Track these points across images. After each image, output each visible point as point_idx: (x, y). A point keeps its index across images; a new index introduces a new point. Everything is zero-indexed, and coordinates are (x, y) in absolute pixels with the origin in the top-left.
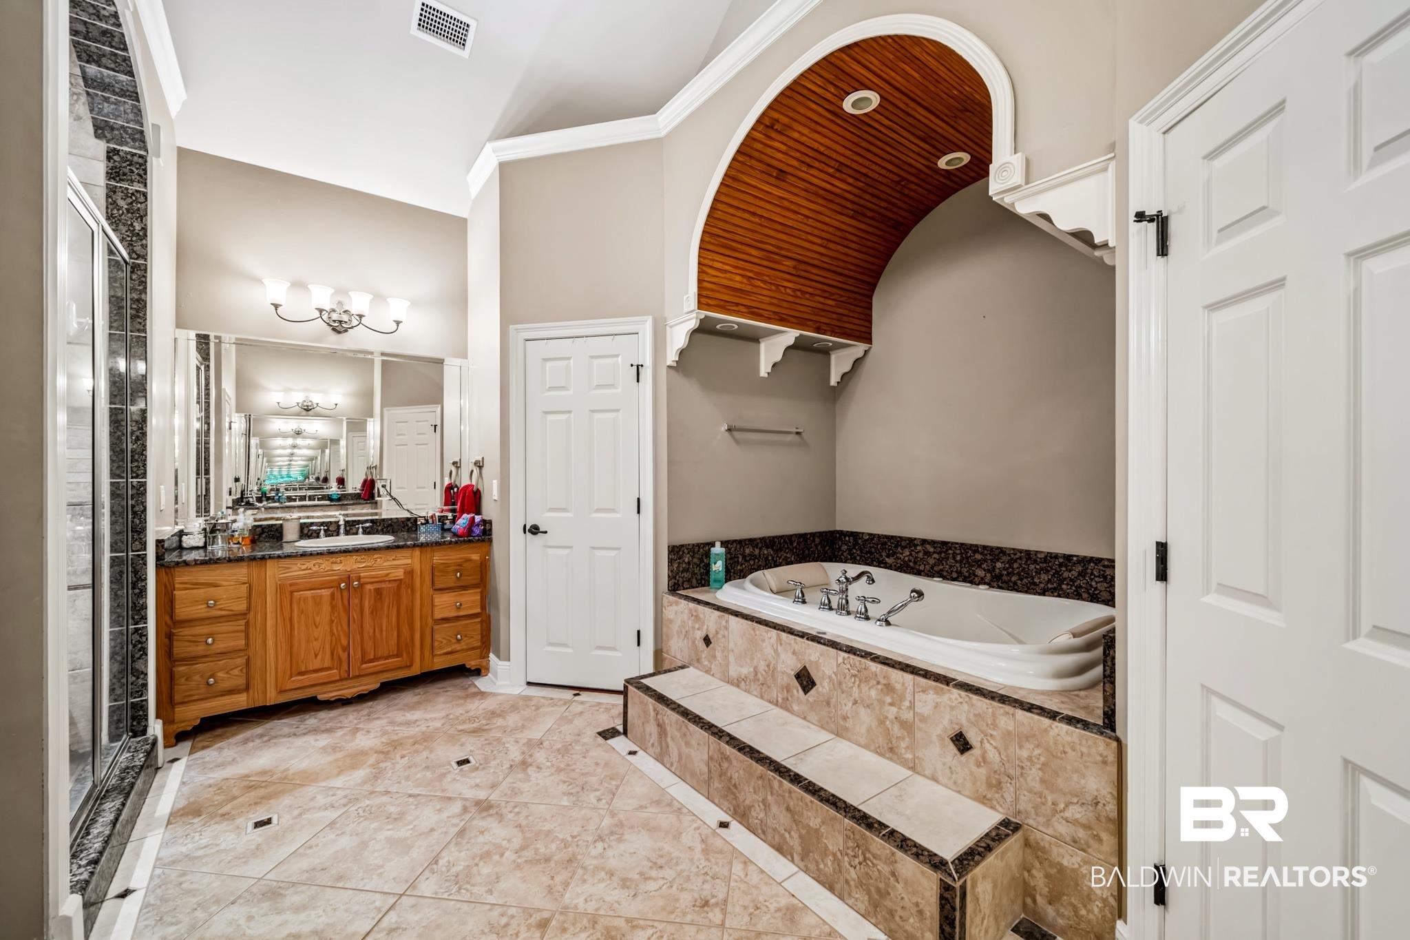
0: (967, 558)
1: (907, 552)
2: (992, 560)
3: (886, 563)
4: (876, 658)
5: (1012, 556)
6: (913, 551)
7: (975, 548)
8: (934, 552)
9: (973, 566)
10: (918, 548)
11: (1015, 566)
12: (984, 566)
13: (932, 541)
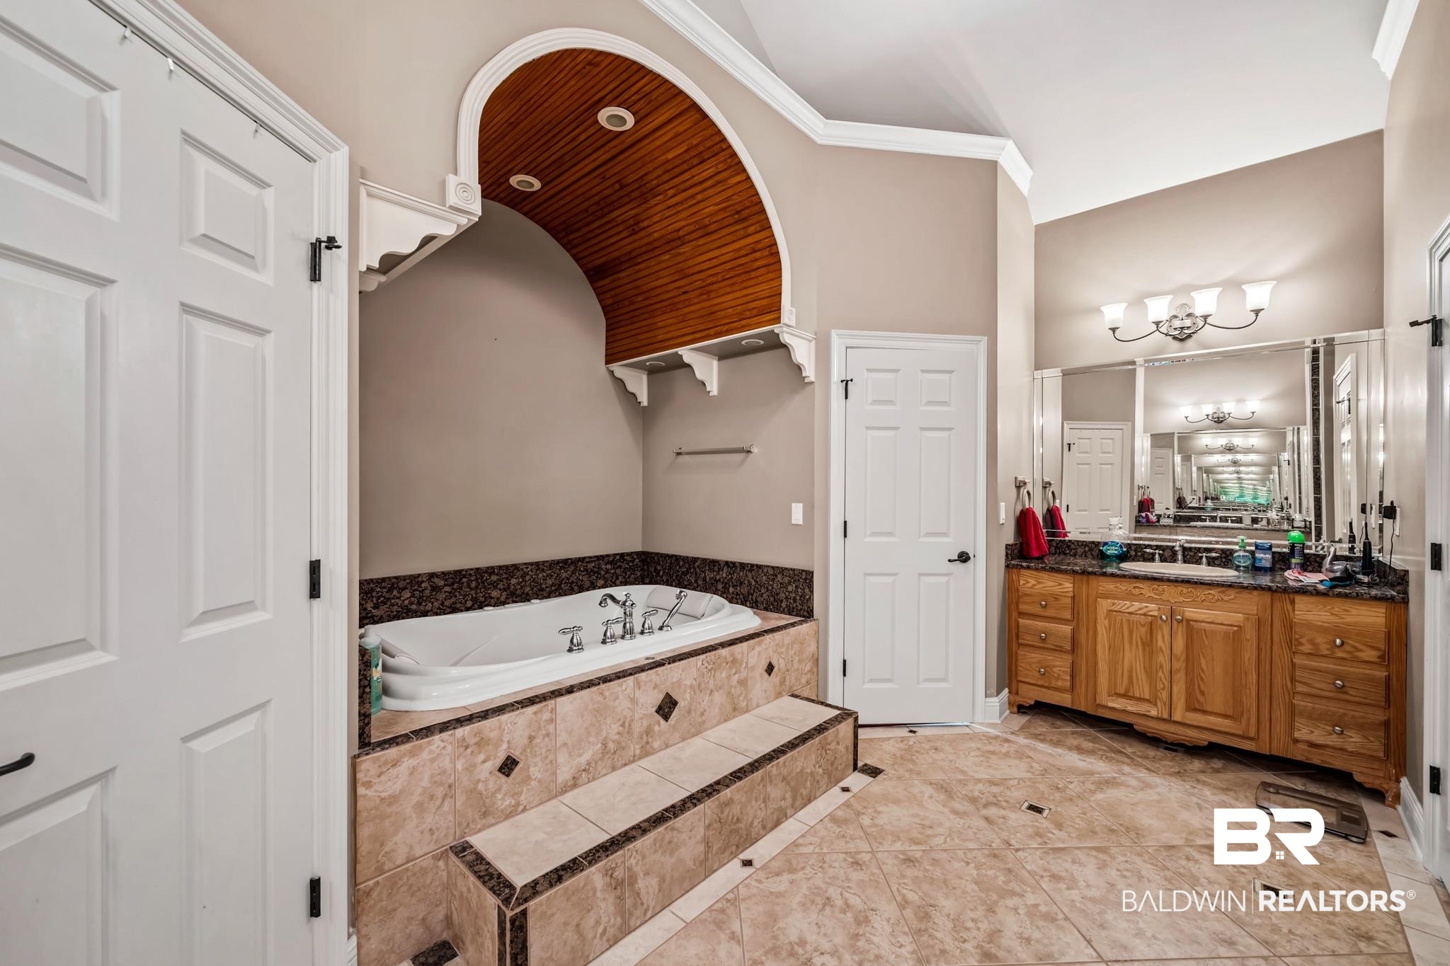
0: (483, 582)
1: (407, 594)
2: (507, 579)
3: (373, 617)
5: (525, 570)
6: (416, 590)
7: (490, 570)
8: (445, 585)
9: (489, 589)
10: (423, 585)
11: (527, 578)
12: (500, 586)
13: (443, 573)
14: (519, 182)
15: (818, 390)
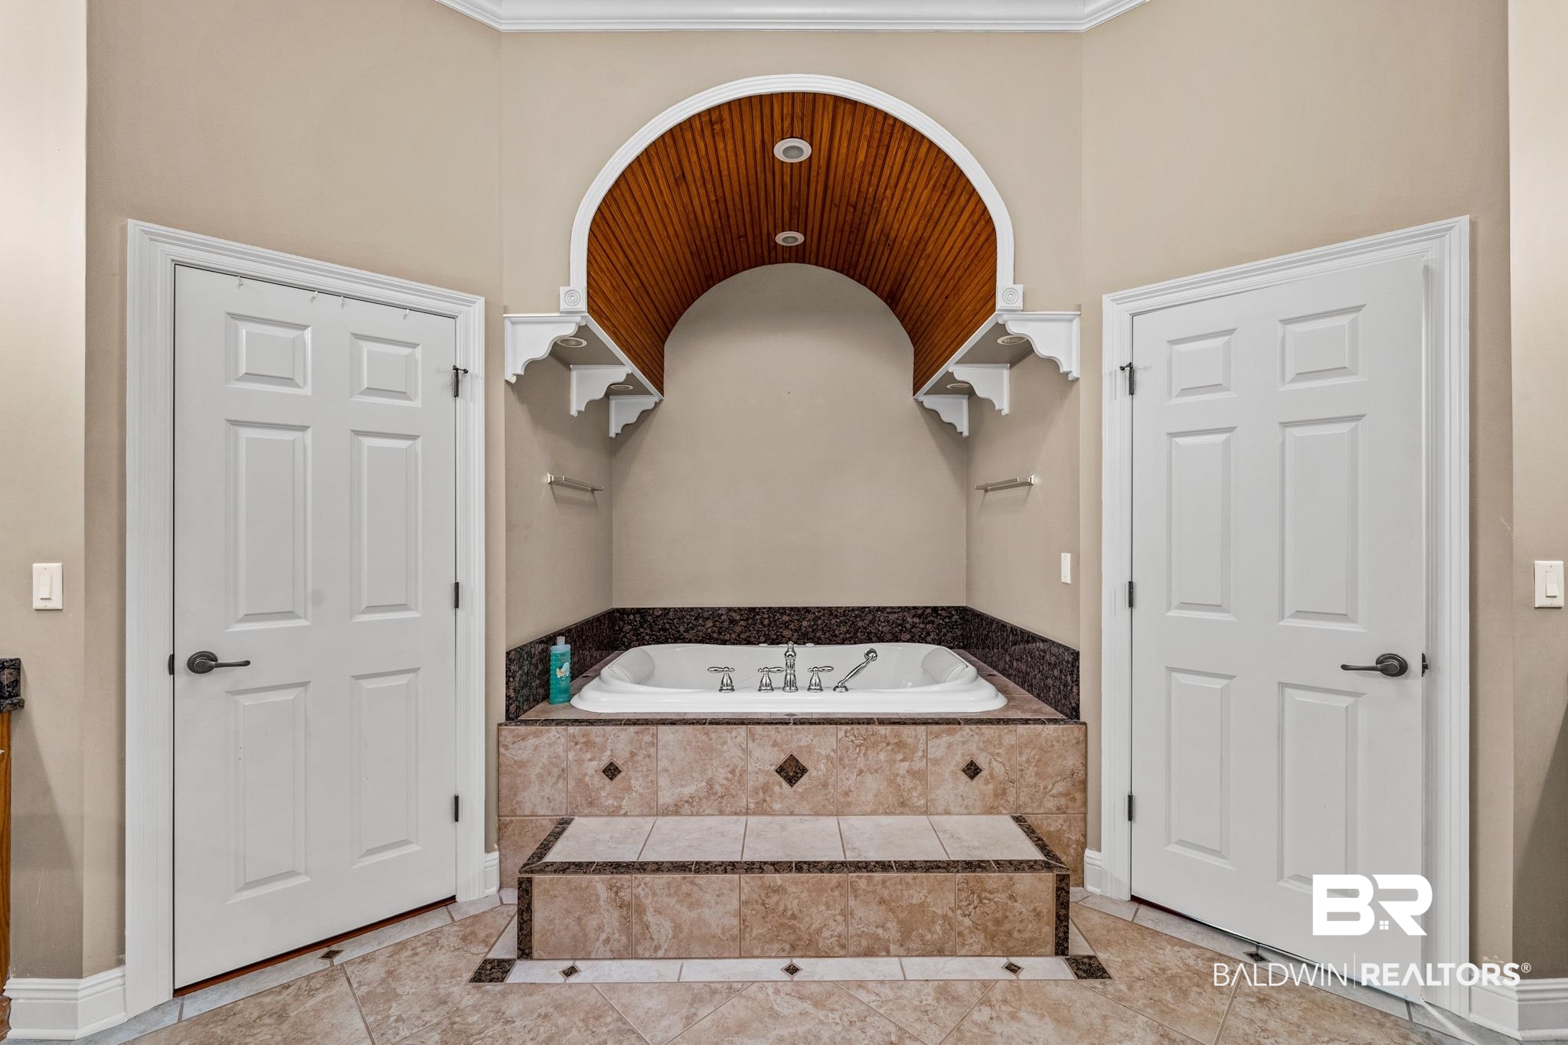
0: (775, 621)
1: (709, 624)
2: (798, 620)
3: (684, 638)
4: (882, 722)
5: (817, 613)
6: (716, 621)
7: (783, 611)
8: (741, 620)
9: (781, 628)
10: (723, 617)
11: (819, 622)
12: (792, 626)
13: (739, 608)
14: (784, 240)
15: (1083, 388)
